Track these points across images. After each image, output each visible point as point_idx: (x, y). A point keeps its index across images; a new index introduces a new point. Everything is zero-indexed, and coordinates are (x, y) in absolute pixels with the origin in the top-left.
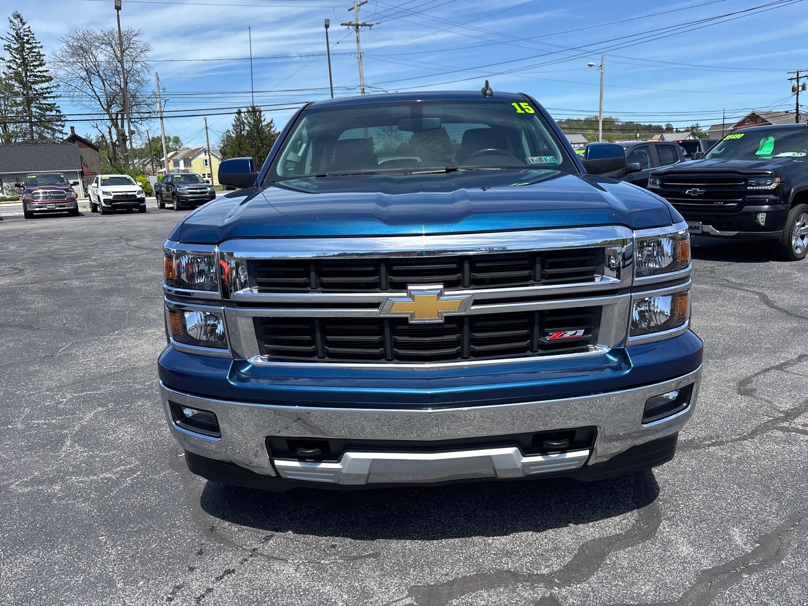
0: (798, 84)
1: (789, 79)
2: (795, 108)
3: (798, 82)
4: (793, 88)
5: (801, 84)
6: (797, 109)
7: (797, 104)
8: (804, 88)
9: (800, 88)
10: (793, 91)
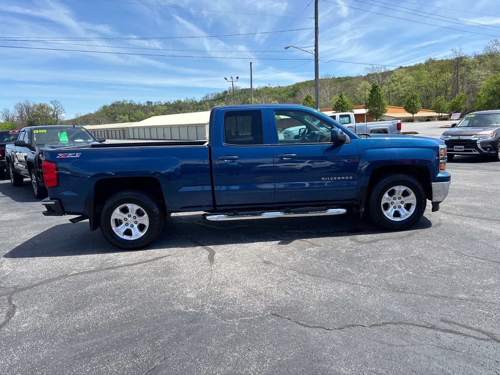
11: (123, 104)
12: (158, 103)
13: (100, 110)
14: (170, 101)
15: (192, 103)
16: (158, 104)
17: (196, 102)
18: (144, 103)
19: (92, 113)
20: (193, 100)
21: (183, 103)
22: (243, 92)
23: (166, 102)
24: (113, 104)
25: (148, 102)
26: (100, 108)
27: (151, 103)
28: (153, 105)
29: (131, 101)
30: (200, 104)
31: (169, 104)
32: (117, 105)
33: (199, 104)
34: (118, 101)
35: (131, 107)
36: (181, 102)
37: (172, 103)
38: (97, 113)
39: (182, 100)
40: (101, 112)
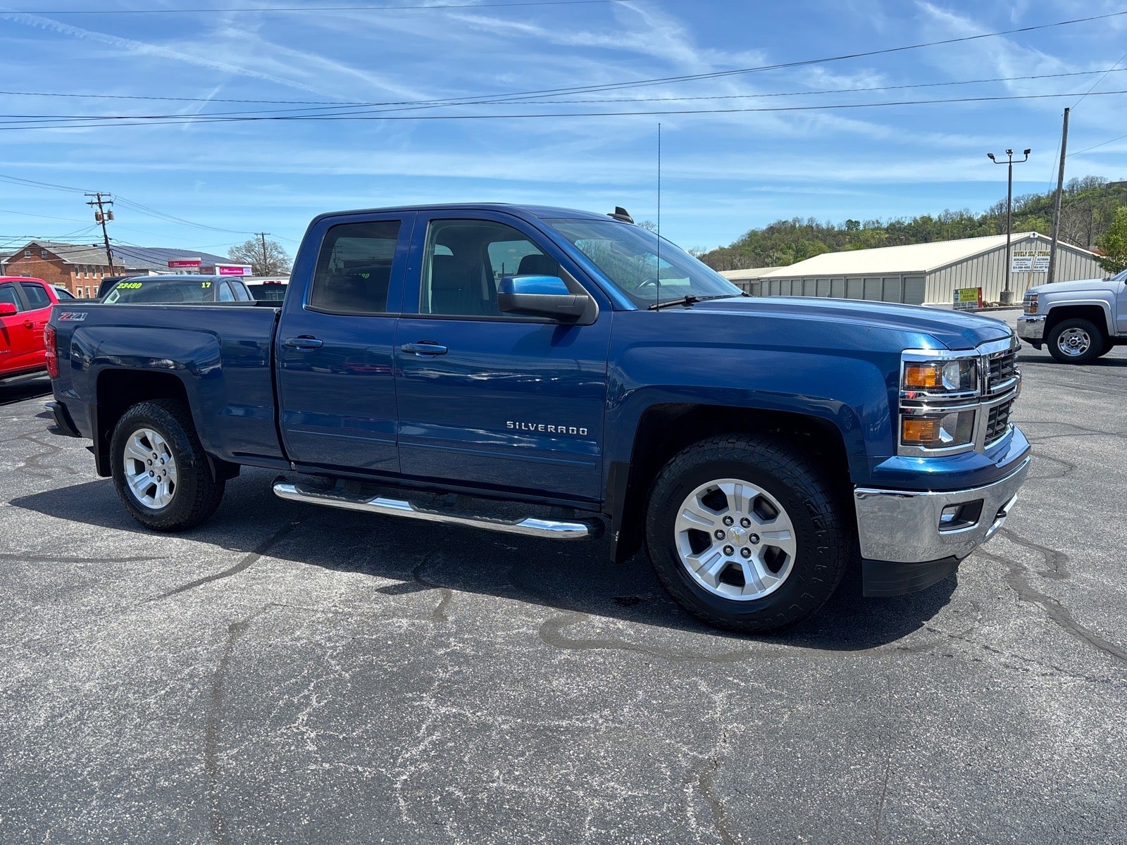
0: (102, 211)
1: (89, 203)
2: (104, 241)
3: (101, 207)
4: (96, 216)
5: (105, 211)
6: (106, 242)
7: (106, 236)
8: (110, 217)
9: (106, 217)
10: (97, 220)
11: (793, 227)
12: (873, 223)
13: (742, 240)
14: (903, 220)
15: (959, 223)
16: (872, 227)
17: (970, 219)
18: (840, 225)
19: (726, 247)
20: (962, 216)
21: (936, 222)
22: (1111, 191)
23: (893, 221)
24: (771, 227)
25: (850, 221)
26: (743, 236)
27: (858, 223)
28: (861, 229)
29: (811, 220)
30: (980, 225)
31: (900, 227)
32: (779, 231)
33: (977, 224)
34: (783, 221)
35: (810, 233)
36: (931, 220)
37: (907, 222)
38: (734, 247)
39: (935, 216)
40: (744, 245)
